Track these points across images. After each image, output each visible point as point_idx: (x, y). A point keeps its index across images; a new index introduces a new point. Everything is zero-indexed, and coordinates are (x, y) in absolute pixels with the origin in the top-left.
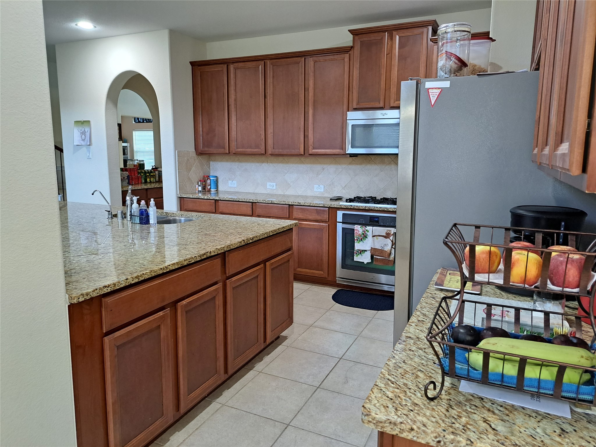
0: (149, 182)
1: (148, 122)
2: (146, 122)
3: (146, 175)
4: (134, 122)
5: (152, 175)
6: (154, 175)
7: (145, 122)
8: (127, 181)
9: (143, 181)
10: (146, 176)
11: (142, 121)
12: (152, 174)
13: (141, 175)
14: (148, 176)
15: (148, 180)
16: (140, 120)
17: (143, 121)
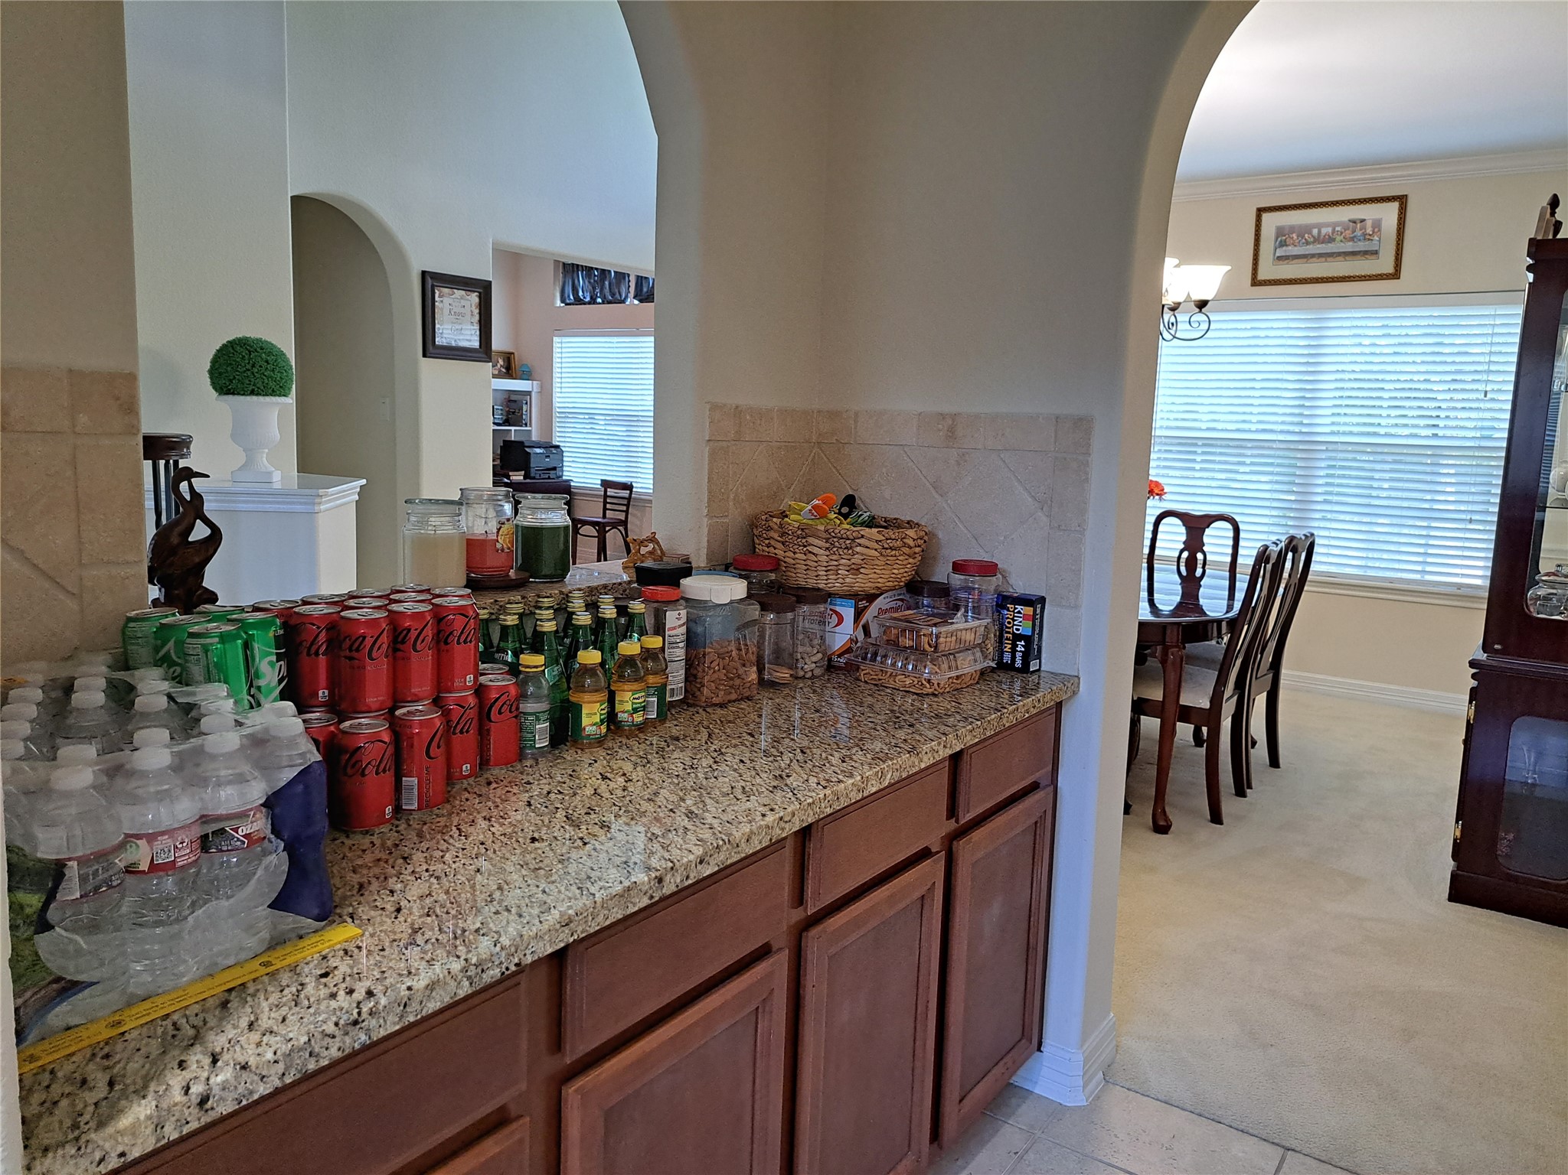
0: (600, 741)
1: (610, 302)
2: (603, 303)
3: (572, 655)
4: (558, 303)
5: (629, 661)
6: (648, 654)
7: (599, 300)
8: (276, 862)
9: (541, 734)
10: (571, 675)
11: (588, 299)
12: (630, 647)
13: (514, 669)
14: (588, 670)
15: (592, 716)
16: (581, 293)
17: (591, 298)
